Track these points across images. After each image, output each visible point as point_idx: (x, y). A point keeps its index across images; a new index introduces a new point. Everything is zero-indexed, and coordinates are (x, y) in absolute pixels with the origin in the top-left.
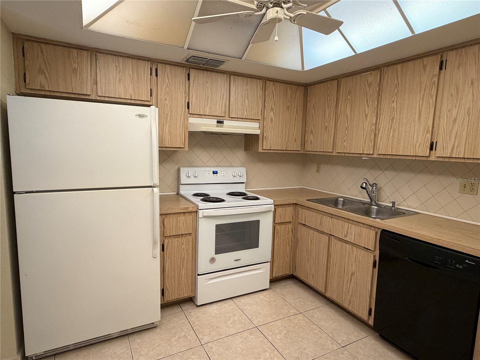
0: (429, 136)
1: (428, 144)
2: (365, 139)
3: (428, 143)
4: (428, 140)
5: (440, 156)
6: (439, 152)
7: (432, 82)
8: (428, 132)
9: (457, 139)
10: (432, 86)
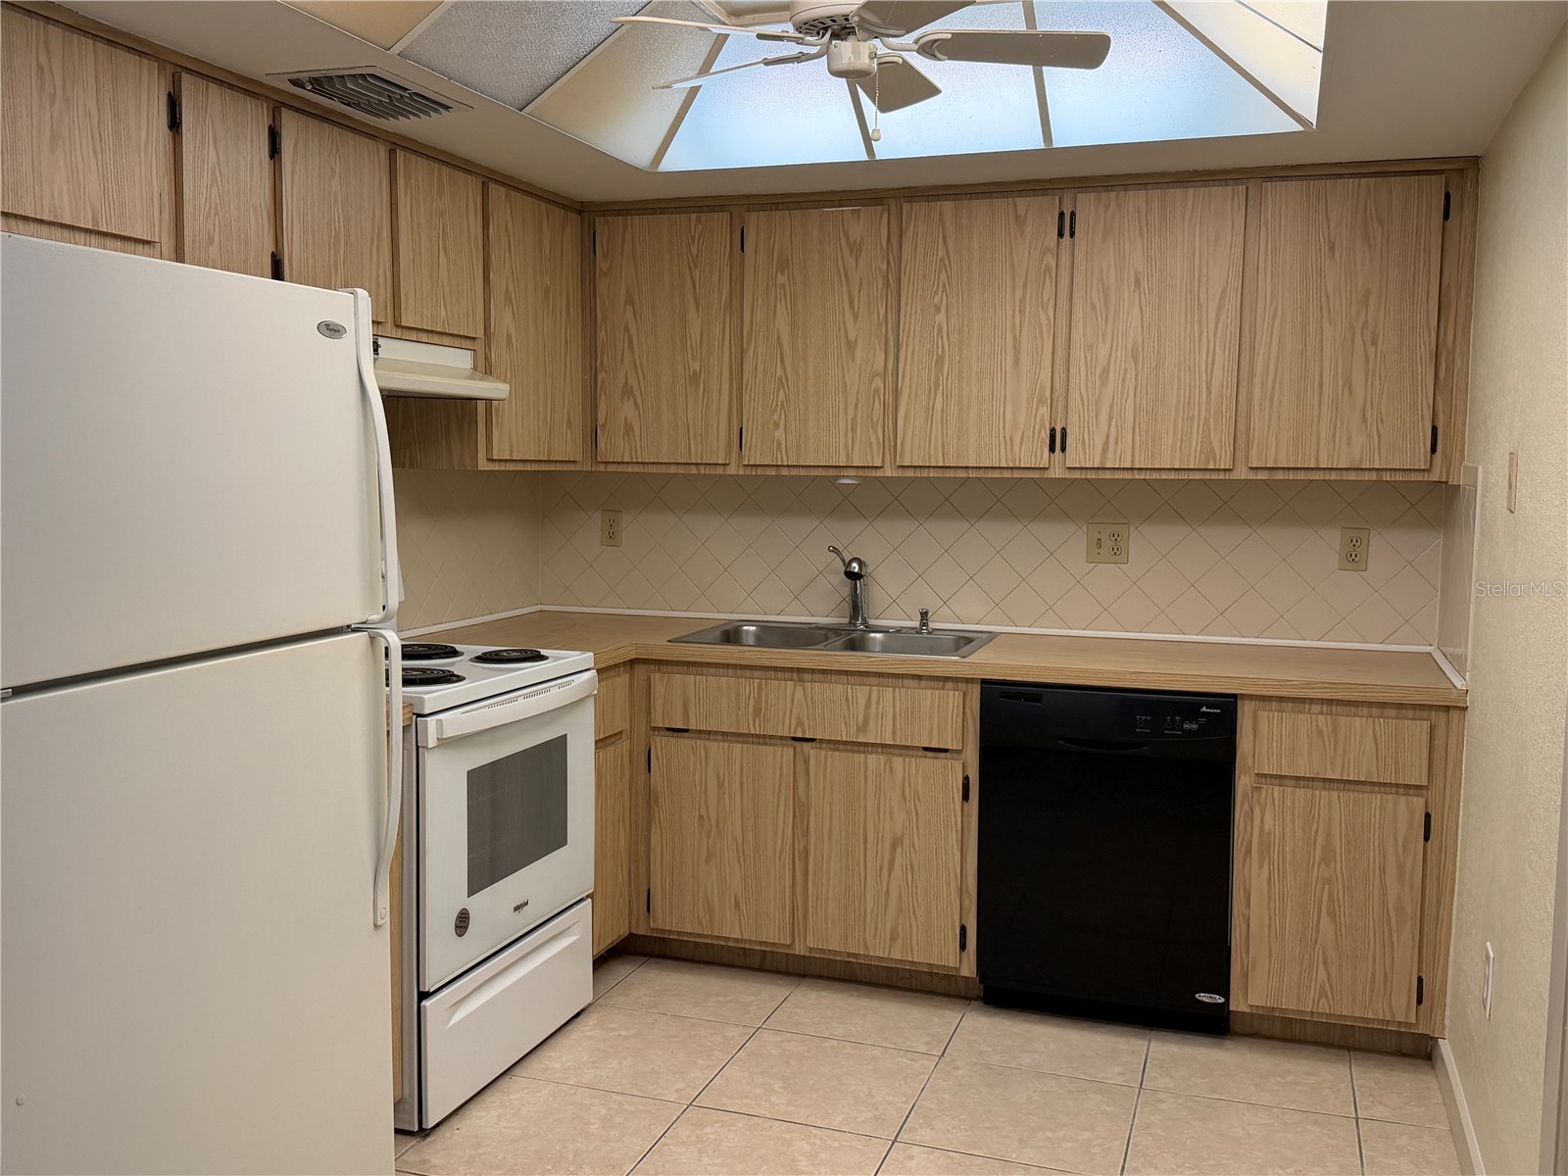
0: (1044, 410)
1: (1046, 436)
2: (854, 420)
3: (1043, 431)
4: (1042, 425)
5: (1078, 466)
6: (1075, 456)
7: (1043, 267)
8: (1041, 401)
9: (1114, 420)
10: (1045, 278)
